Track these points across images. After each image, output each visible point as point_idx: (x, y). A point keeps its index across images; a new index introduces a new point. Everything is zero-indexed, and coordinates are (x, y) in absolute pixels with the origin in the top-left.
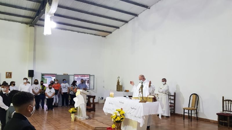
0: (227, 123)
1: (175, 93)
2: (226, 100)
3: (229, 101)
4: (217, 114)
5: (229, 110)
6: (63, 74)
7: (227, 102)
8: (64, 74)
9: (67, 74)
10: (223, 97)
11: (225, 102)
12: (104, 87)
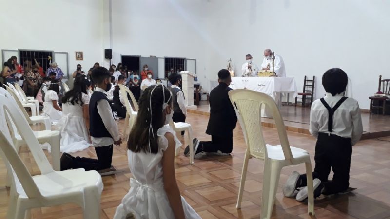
0: (382, 108)
1: (314, 77)
2: (384, 81)
3: (387, 80)
4: (370, 98)
5: (387, 93)
6: (149, 56)
7: (386, 82)
8: (151, 56)
9: (155, 57)
10: (381, 77)
11: (382, 83)
12: (205, 77)
